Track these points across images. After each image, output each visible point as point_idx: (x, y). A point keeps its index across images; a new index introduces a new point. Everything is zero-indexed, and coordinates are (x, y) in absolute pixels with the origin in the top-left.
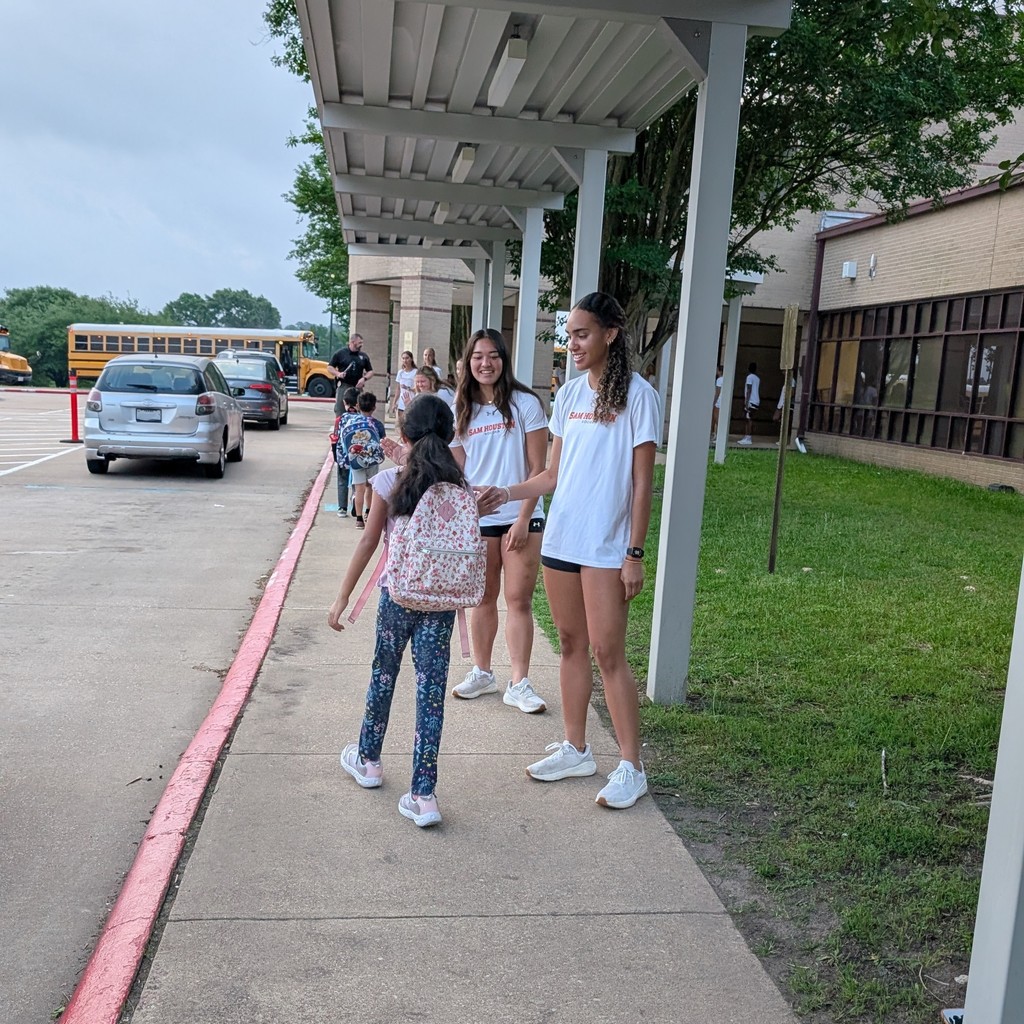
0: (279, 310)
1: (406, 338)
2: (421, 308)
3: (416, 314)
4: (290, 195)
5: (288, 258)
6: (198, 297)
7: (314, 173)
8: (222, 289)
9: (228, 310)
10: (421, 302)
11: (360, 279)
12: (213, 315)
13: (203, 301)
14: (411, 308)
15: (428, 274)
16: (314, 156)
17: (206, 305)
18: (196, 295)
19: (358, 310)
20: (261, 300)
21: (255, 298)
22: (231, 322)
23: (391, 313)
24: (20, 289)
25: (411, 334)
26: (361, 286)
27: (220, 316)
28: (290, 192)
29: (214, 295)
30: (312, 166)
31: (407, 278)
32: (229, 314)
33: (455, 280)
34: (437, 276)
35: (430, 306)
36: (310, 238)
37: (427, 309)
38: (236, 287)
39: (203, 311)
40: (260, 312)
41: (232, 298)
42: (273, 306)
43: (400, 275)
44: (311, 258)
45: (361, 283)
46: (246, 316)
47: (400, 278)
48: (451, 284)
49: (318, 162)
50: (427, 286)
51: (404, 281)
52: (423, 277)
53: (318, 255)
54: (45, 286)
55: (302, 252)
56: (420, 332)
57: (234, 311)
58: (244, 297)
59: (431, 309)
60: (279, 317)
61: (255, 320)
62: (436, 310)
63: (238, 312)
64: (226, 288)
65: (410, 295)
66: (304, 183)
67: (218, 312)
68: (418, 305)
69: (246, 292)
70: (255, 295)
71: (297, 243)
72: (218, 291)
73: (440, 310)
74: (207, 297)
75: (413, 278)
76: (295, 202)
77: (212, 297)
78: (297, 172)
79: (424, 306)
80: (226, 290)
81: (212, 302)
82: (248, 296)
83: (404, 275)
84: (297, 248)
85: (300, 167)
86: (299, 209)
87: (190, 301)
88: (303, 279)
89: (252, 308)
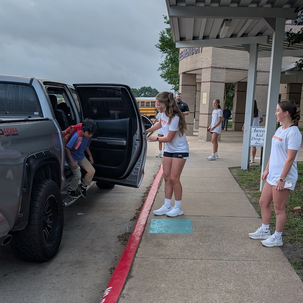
1: (204, 96)
2: (211, 82)
3: (209, 84)
4: (158, 45)
5: (158, 70)
6: (136, 89)
8: (143, 87)
9: (145, 93)
10: (211, 78)
11: (183, 72)
12: (140, 94)
13: (137, 90)
14: (207, 82)
15: (214, 66)
16: (167, 29)
17: (138, 92)
18: (135, 89)
19: (182, 85)
20: (154, 89)
21: (152, 89)
22: (145, 96)
25: (206, 93)
26: (184, 75)
27: (142, 95)
28: (158, 44)
29: (141, 89)
31: (205, 68)
32: (145, 94)
33: (227, 68)
34: (218, 66)
35: (215, 81)
36: (166, 62)
37: (214, 82)
39: (137, 93)
40: (154, 93)
41: (146, 89)
43: (201, 67)
45: (184, 73)
46: (150, 94)
47: (201, 69)
48: (225, 70)
49: (168, 31)
50: (214, 71)
51: (203, 70)
52: (212, 67)
56: (210, 93)
57: (146, 93)
58: (149, 89)
59: (215, 82)
61: (153, 95)
62: (218, 82)
63: (148, 93)
65: (206, 76)
66: (163, 39)
67: (142, 94)
68: (210, 80)
69: (150, 87)
70: (153, 88)
71: (161, 64)
73: (220, 82)
74: (139, 89)
75: (207, 68)
76: (159, 48)
78: (160, 34)
79: (212, 80)
80: (144, 87)
81: (140, 91)
82: (151, 88)
83: (203, 67)
84: (161, 67)
85: (161, 32)
86: (161, 50)
87: (134, 91)
88: (163, 77)
89: (152, 92)
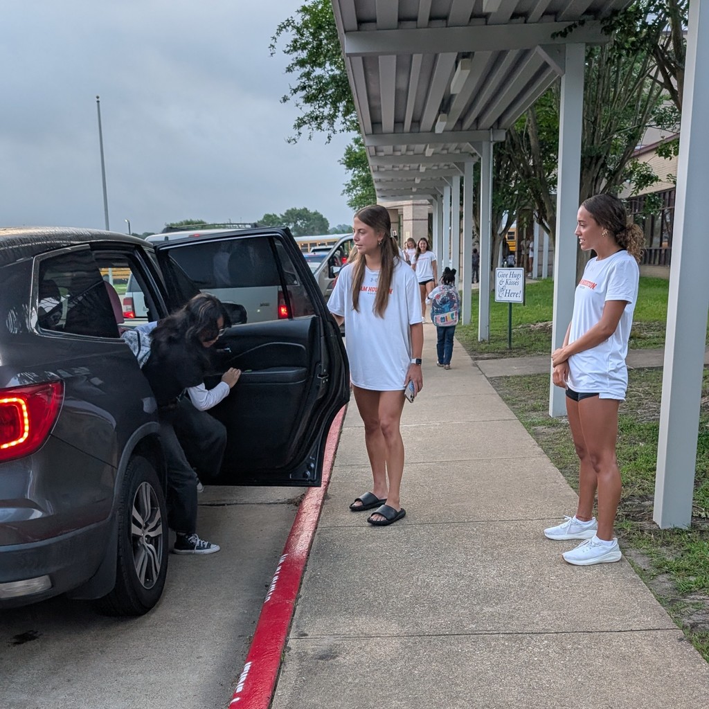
0: (328, 219)
1: (407, 234)
2: (413, 220)
3: (411, 222)
5: (342, 194)
6: (275, 216)
7: (356, 148)
8: (290, 209)
9: (295, 222)
10: (413, 216)
13: (278, 218)
14: (409, 220)
17: (281, 221)
20: (316, 213)
21: (311, 213)
23: (399, 222)
24: (175, 223)
25: (409, 232)
27: (290, 227)
29: (286, 214)
30: (353, 144)
32: (296, 225)
35: (417, 218)
36: (353, 181)
37: (416, 220)
38: (299, 207)
39: (279, 225)
40: (316, 222)
41: (297, 214)
42: (324, 217)
44: (354, 192)
46: (307, 226)
47: (402, 205)
48: (427, 206)
50: (415, 208)
51: (404, 207)
52: (413, 205)
53: (359, 191)
54: (189, 220)
55: (349, 190)
56: (413, 231)
57: (299, 223)
58: (305, 213)
59: (417, 220)
60: (328, 224)
62: (420, 220)
63: (302, 224)
64: (294, 207)
65: (408, 213)
67: (289, 225)
68: (412, 218)
69: (306, 209)
70: (312, 211)
71: (346, 185)
72: (288, 211)
73: (422, 220)
74: (281, 215)
75: (408, 205)
76: (345, 164)
77: (284, 215)
79: (415, 218)
80: (293, 209)
81: (285, 219)
82: (307, 212)
84: (346, 188)
85: (347, 146)
86: (347, 167)
87: (270, 219)
88: (352, 206)
89: (310, 220)
